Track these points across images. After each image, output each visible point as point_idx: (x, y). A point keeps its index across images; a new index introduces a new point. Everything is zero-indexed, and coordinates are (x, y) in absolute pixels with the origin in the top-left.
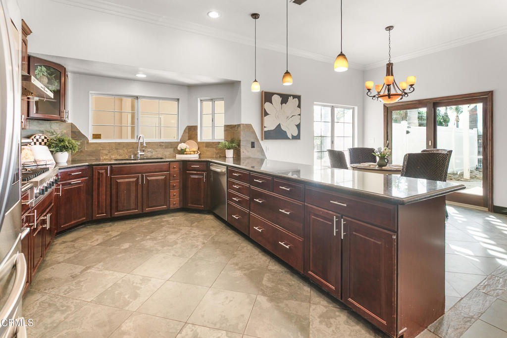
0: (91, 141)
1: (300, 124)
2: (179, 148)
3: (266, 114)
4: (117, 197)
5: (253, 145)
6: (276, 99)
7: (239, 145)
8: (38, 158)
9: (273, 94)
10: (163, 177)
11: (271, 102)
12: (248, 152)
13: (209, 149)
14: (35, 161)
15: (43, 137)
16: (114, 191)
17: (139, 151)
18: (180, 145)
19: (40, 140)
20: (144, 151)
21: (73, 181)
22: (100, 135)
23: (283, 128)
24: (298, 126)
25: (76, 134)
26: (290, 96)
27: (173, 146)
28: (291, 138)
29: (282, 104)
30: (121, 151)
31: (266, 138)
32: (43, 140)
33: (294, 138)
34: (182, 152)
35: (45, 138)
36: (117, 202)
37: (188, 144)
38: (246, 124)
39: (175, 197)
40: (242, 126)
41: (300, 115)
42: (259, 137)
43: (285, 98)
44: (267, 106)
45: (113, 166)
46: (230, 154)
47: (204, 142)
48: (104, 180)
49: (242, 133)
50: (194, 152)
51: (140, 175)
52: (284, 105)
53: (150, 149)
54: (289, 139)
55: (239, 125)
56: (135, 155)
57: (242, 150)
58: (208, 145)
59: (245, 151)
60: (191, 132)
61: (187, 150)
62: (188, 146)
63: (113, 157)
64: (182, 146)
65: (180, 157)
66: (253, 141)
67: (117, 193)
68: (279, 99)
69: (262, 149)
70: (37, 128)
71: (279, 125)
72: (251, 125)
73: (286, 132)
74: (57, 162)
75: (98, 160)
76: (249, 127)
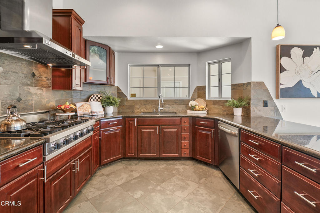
0: (129, 98)
2: (190, 105)
3: (283, 70)
4: (141, 143)
5: (265, 104)
6: (297, 53)
7: (249, 104)
8: (94, 110)
9: (292, 47)
10: (176, 130)
11: (289, 56)
12: (260, 111)
13: (216, 106)
14: (91, 112)
15: (99, 96)
16: (139, 138)
17: (159, 107)
18: (191, 103)
19: (97, 98)
20: (163, 107)
21: (111, 129)
22: (135, 94)
23: (306, 85)
25: (120, 94)
26: (316, 47)
27: (185, 102)
28: (316, 96)
29: (303, 56)
30: (147, 106)
31: (282, 97)
32: (99, 98)
34: (193, 108)
35: (101, 96)
36: (141, 146)
37: (198, 102)
38: (257, 82)
39: (186, 148)
40: (252, 84)
42: (273, 95)
43: (308, 50)
44: (284, 61)
45: (139, 118)
46: (238, 112)
47: (211, 100)
48: (133, 129)
49: (252, 91)
50: (203, 108)
51: (158, 126)
52: (307, 58)
53: (168, 105)
54: (314, 97)
55: (249, 84)
56: (157, 109)
57: (253, 108)
58: (215, 102)
59: (255, 110)
60: (200, 92)
61: (197, 107)
62: (197, 103)
63: (142, 110)
64: (192, 103)
65: (191, 113)
66: (265, 99)
67: (141, 139)
68: (300, 52)
69: (277, 108)
70: (96, 90)
71: (300, 82)
72: (263, 82)
73: (309, 89)
74: (106, 114)
75: (133, 112)
76: (261, 84)
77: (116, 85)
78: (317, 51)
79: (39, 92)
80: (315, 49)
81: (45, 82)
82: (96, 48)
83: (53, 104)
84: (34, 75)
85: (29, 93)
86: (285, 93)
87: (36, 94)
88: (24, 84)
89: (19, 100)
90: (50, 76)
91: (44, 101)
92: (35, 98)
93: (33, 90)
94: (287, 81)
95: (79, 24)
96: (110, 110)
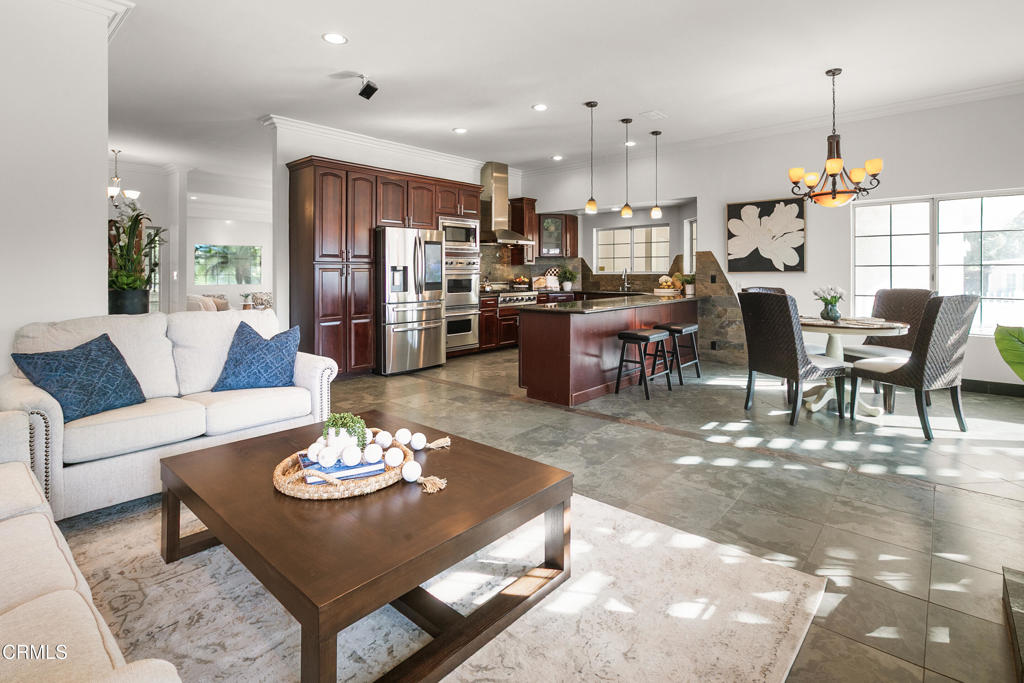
0: (595, 272)
1: (802, 246)
2: (659, 282)
3: (731, 235)
5: (713, 280)
6: (750, 212)
8: (549, 285)
9: (742, 205)
11: (740, 218)
12: (706, 288)
14: (546, 287)
15: (557, 270)
17: (626, 284)
19: (555, 272)
22: (605, 268)
23: (764, 254)
24: (800, 250)
25: (584, 267)
26: (778, 202)
28: (782, 269)
29: (760, 216)
31: (735, 270)
32: (557, 272)
33: (788, 268)
35: (559, 271)
38: (703, 252)
40: (697, 255)
41: (803, 230)
42: (724, 267)
43: (766, 208)
44: (734, 224)
50: (669, 286)
52: (765, 218)
54: (778, 270)
56: (623, 287)
59: (701, 287)
63: (609, 288)
66: (713, 273)
68: (756, 211)
69: (729, 285)
71: (757, 250)
72: (711, 252)
73: (770, 260)
74: (562, 289)
75: (600, 289)
76: (709, 254)
77: (580, 256)
78: (779, 207)
79: (503, 268)
80: (777, 205)
81: (506, 259)
82: (550, 220)
83: (512, 277)
85: (496, 269)
86: (736, 266)
88: (492, 262)
89: (490, 273)
90: (510, 254)
91: (505, 274)
92: (500, 272)
93: (498, 266)
94: (740, 250)
95: (532, 202)
96: (568, 286)
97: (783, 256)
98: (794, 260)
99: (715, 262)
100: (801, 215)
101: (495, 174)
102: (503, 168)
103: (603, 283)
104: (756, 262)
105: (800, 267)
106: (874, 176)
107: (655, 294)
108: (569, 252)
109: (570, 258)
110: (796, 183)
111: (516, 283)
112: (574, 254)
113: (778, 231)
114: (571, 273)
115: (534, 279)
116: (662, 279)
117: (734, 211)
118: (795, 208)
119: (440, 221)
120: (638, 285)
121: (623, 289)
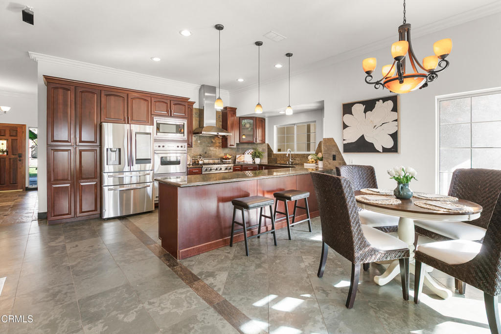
0: (275, 153)
1: (396, 133)
3: (345, 126)
5: (334, 158)
6: (358, 109)
8: (246, 160)
9: (353, 104)
11: (351, 113)
12: (330, 164)
14: (244, 161)
17: (290, 160)
22: (281, 150)
23: (368, 139)
24: (395, 136)
25: (269, 148)
26: (378, 100)
28: (381, 151)
29: (365, 112)
31: (346, 151)
33: (385, 150)
35: (253, 151)
38: (328, 139)
40: (324, 141)
41: (396, 120)
43: (369, 105)
44: (347, 118)
49: (324, 147)
50: (312, 162)
52: (368, 113)
54: (378, 152)
63: (282, 162)
66: (335, 154)
68: (362, 107)
69: (345, 162)
70: (251, 147)
71: (363, 136)
72: (333, 139)
73: (373, 144)
74: (254, 163)
75: (276, 163)
76: (331, 140)
77: (266, 142)
78: (379, 104)
79: (215, 149)
80: (377, 102)
81: (218, 144)
82: (246, 121)
83: (222, 155)
84: (212, 142)
85: (210, 150)
87: (213, 150)
88: (208, 146)
89: (206, 153)
90: (221, 141)
91: (217, 154)
92: (213, 152)
93: (212, 148)
94: (352, 137)
95: (233, 110)
96: (258, 161)
97: (382, 140)
98: (390, 144)
99: (336, 146)
100: (395, 109)
101: (206, 94)
102: (212, 89)
103: (278, 159)
104: (362, 146)
105: (394, 149)
106: (443, 57)
107: (305, 167)
108: (257, 140)
109: (260, 144)
110: (368, 73)
111: (224, 159)
112: (263, 141)
113: (378, 122)
114: (259, 153)
115: (237, 156)
116: (310, 157)
117: (347, 109)
118: (390, 104)
119: (155, 120)
120: (297, 161)
121: (289, 163)
